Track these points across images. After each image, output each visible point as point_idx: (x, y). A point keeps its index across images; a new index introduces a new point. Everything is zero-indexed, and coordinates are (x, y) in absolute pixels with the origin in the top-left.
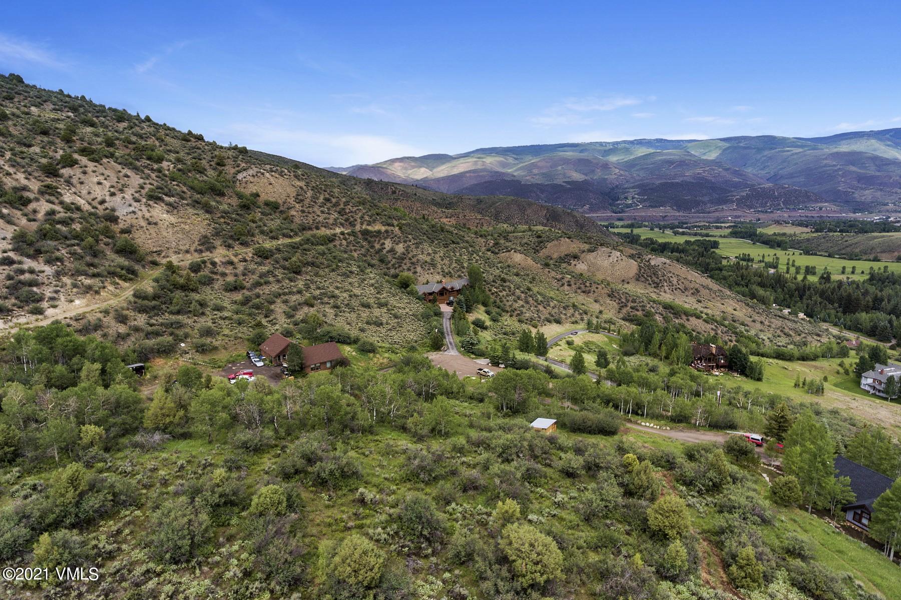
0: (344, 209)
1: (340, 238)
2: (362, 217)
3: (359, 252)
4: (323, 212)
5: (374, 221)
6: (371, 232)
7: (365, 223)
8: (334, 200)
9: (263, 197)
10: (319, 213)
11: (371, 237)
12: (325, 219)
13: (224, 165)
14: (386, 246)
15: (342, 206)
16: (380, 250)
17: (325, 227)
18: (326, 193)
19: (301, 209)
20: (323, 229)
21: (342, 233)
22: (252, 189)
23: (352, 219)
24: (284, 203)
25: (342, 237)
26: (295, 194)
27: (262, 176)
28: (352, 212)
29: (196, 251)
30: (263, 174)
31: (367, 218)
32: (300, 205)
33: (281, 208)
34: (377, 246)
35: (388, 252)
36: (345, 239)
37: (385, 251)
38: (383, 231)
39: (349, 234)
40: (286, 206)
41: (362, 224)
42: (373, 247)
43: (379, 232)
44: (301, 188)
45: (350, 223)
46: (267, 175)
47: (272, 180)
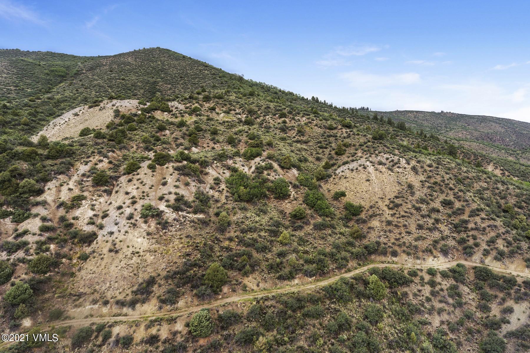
0: (466, 222)
1: (422, 279)
2: (492, 242)
3: (445, 317)
4: (420, 227)
5: (512, 254)
6: (496, 277)
7: (494, 253)
8: (458, 205)
9: (350, 198)
10: (413, 228)
11: (491, 287)
12: (416, 240)
13: (341, 155)
14: (513, 318)
15: (465, 217)
16: (495, 325)
17: (408, 254)
18: (451, 193)
19: (390, 218)
20: (404, 257)
21: (431, 272)
22: (342, 186)
23: (471, 242)
24: (371, 207)
25: (427, 278)
26: (392, 196)
27: (362, 170)
28: (476, 229)
29: (117, 303)
30: (365, 168)
31: (500, 244)
32: (391, 212)
33: (363, 216)
34: (495, 311)
35: (511, 335)
36: (432, 284)
37: (506, 329)
38: (519, 280)
39: (444, 275)
40: (370, 212)
41: (486, 253)
42: (485, 309)
43: (511, 282)
44: (410, 187)
45: (465, 249)
46: (371, 169)
47: (373, 177)
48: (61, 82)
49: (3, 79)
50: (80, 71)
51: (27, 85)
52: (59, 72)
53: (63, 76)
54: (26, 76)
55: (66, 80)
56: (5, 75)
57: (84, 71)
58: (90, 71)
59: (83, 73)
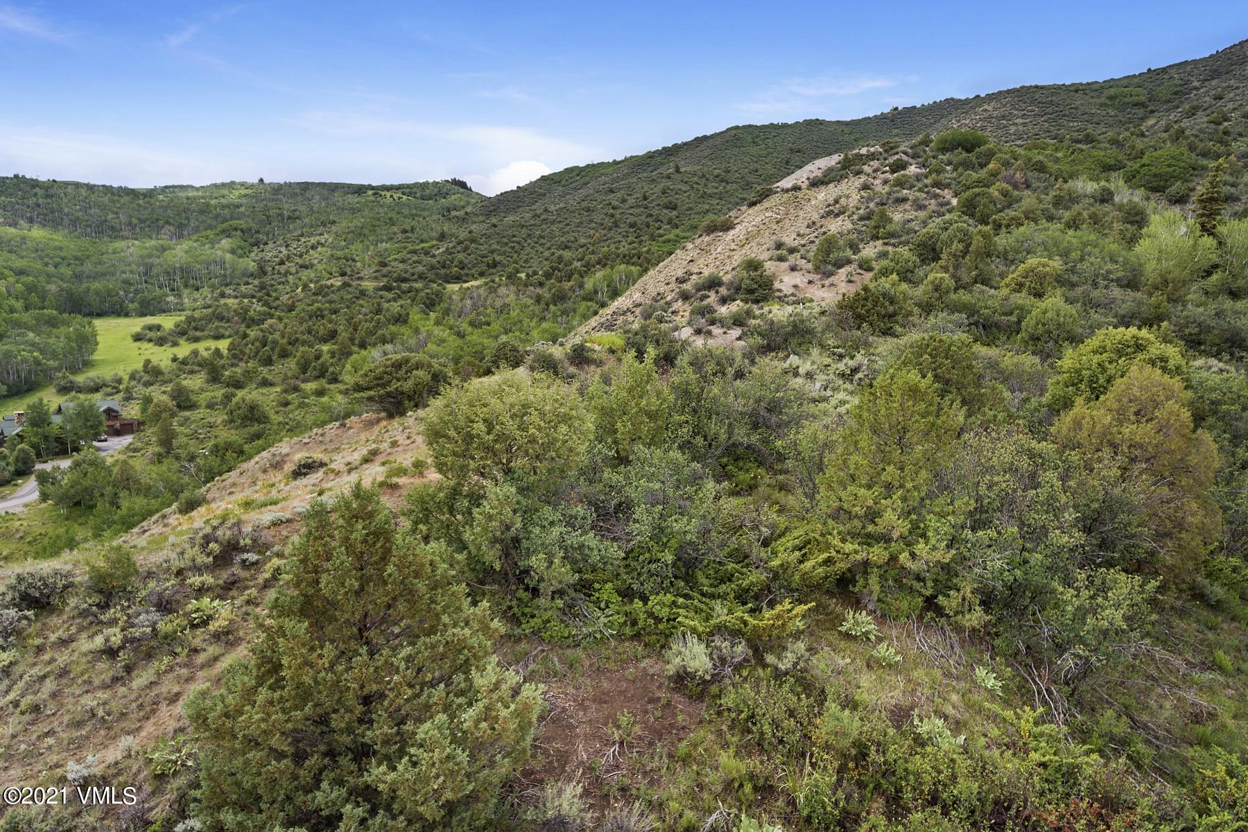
48: (1143, 119)
49: (1021, 128)
50: (1181, 85)
51: (1078, 131)
52: (1131, 96)
53: (1143, 105)
54: (1064, 116)
55: (1152, 112)
56: (1020, 121)
57: (1196, 84)
58: (1213, 79)
59: (1196, 88)
